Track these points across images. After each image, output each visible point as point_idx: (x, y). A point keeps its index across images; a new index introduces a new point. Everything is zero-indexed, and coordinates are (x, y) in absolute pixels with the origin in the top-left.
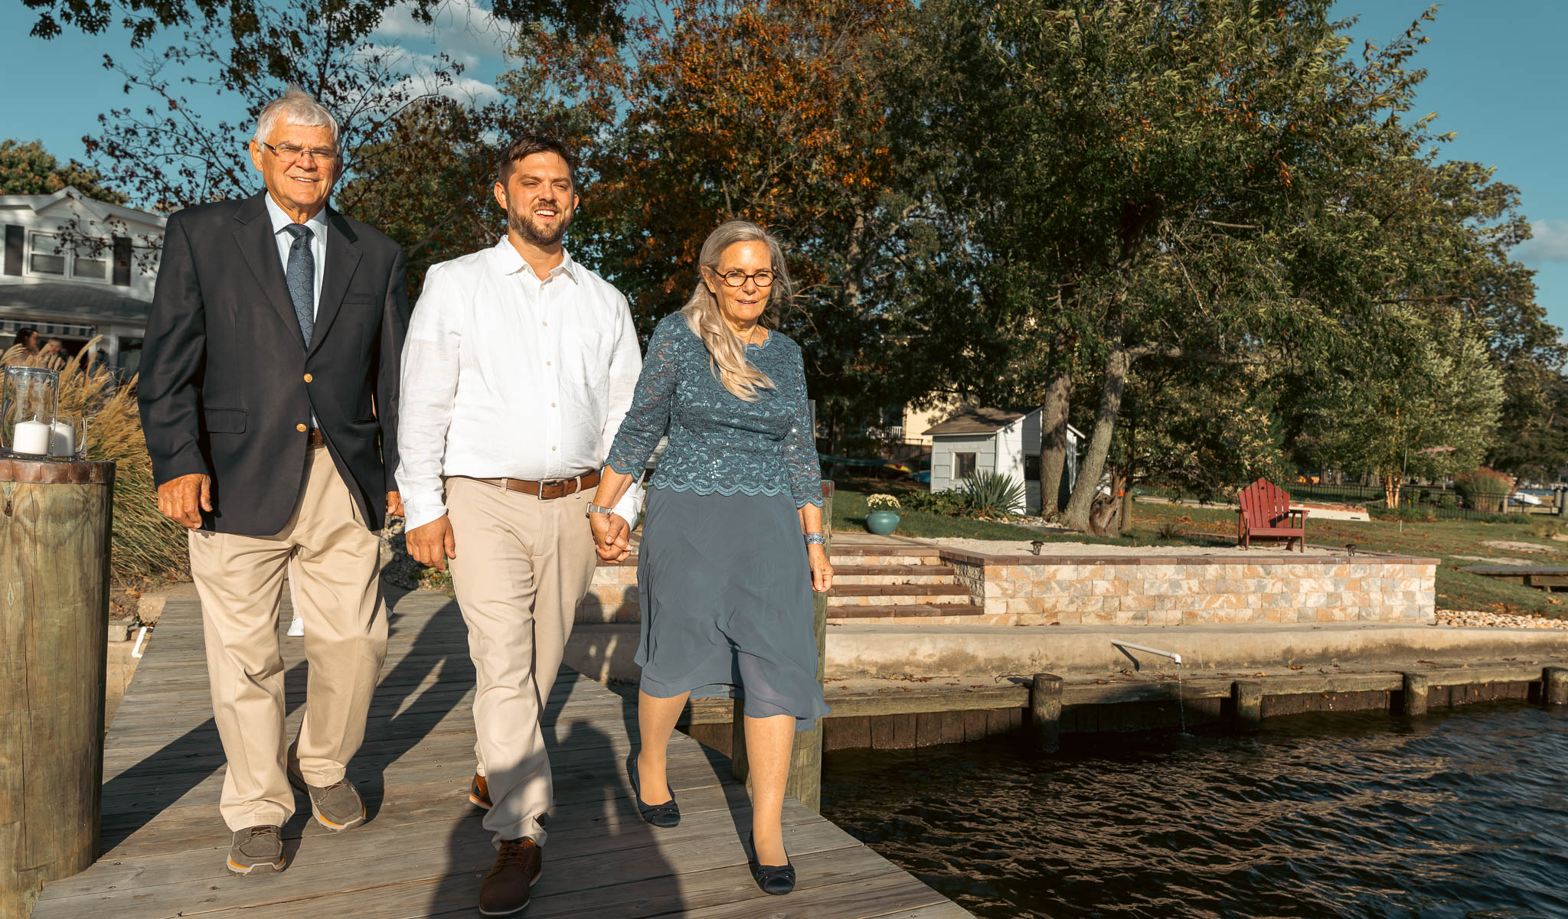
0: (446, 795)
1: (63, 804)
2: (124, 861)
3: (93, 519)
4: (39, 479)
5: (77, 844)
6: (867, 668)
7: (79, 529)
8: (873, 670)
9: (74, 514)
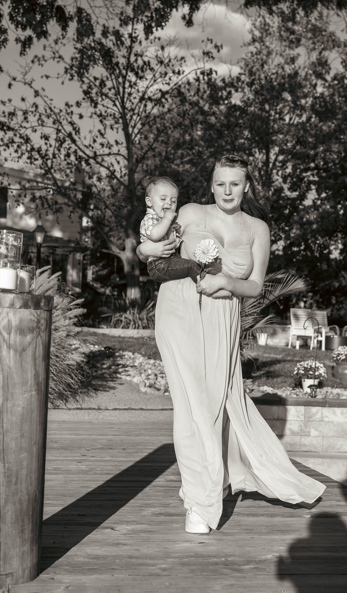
0: (264, 557)
1: (22, 531)
2: (57, 577)
3: (42, 334)
4: (12, 305)
5: (29, 562)
7: (34, 340)
9: (31, 330)
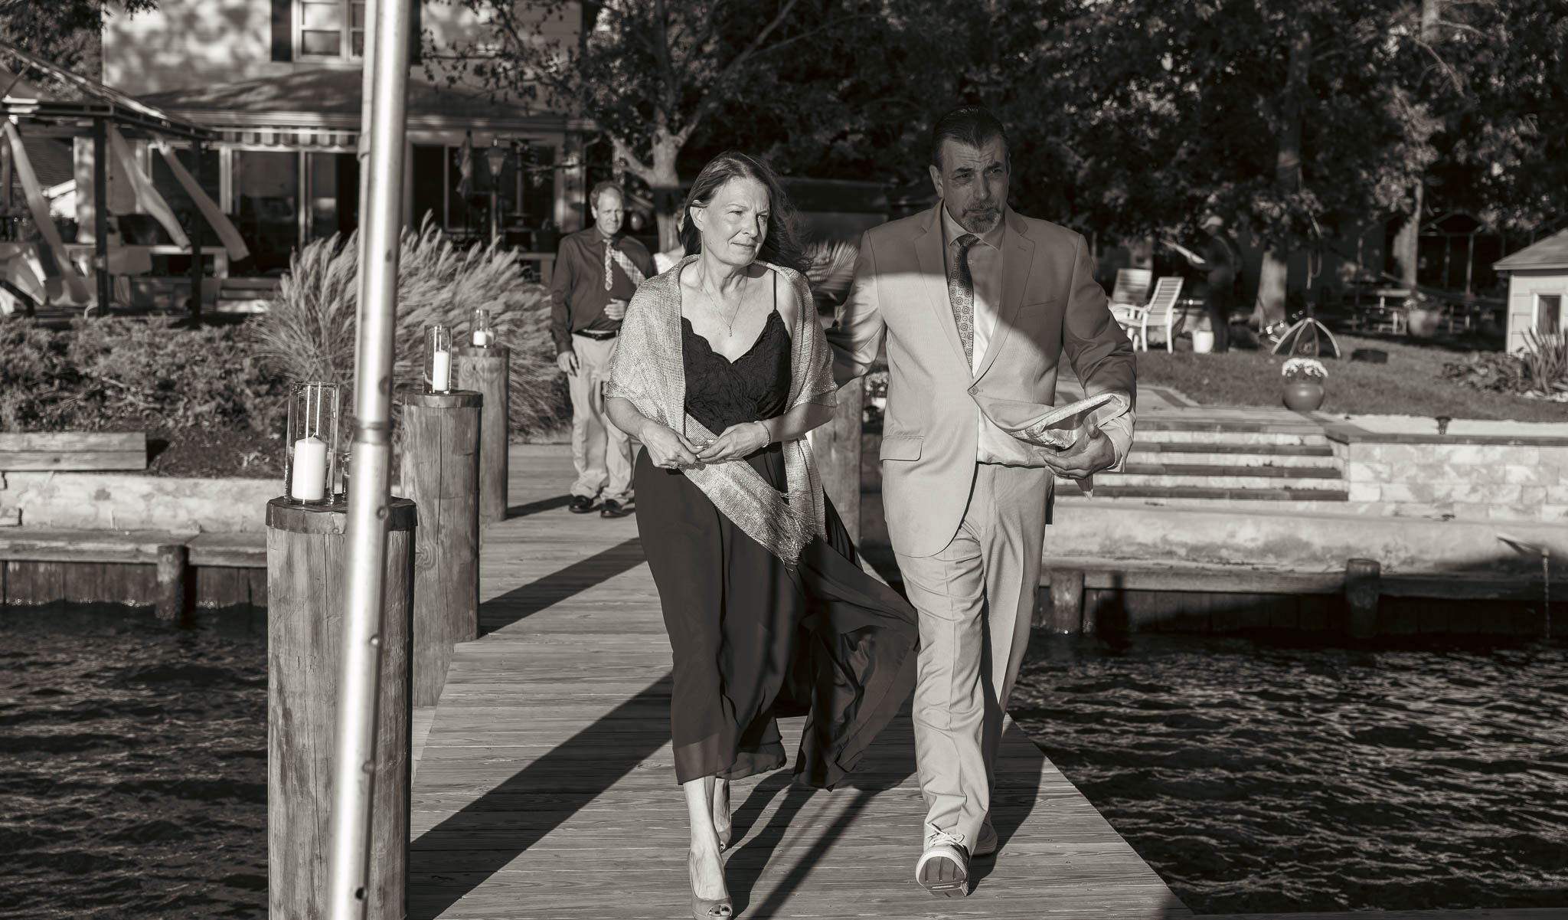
6: (1174, 548)
8: (1183, 552)
